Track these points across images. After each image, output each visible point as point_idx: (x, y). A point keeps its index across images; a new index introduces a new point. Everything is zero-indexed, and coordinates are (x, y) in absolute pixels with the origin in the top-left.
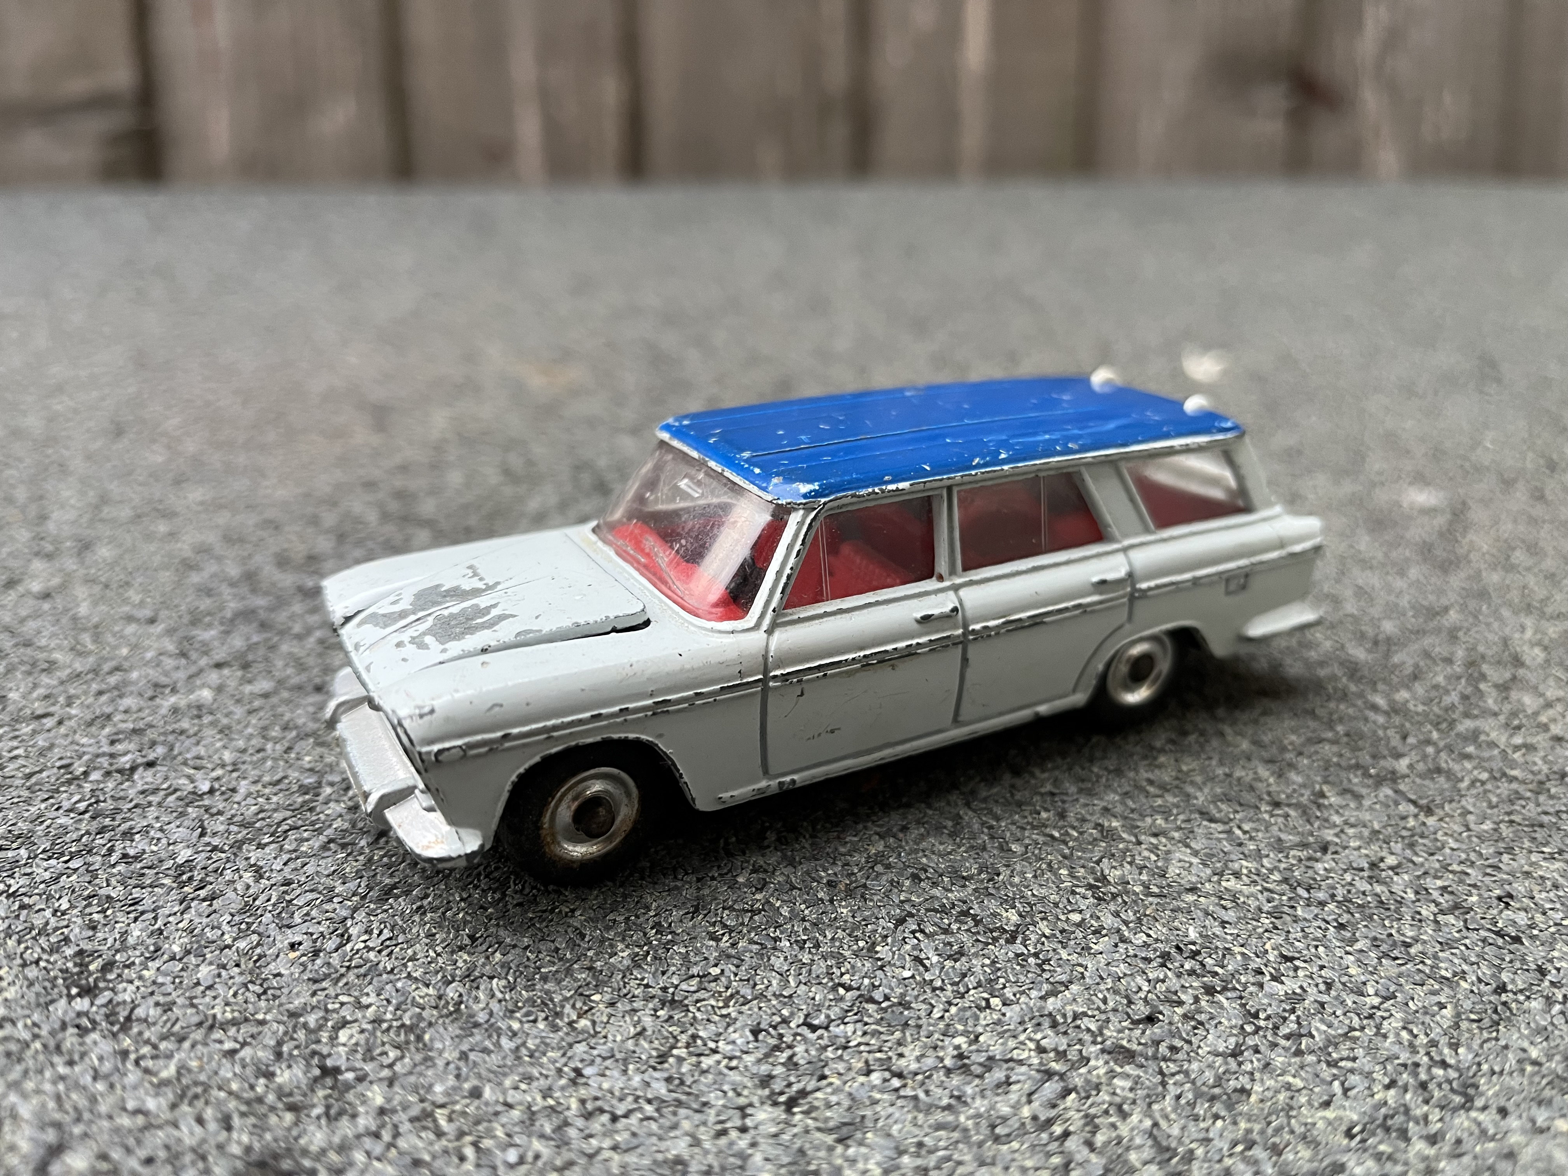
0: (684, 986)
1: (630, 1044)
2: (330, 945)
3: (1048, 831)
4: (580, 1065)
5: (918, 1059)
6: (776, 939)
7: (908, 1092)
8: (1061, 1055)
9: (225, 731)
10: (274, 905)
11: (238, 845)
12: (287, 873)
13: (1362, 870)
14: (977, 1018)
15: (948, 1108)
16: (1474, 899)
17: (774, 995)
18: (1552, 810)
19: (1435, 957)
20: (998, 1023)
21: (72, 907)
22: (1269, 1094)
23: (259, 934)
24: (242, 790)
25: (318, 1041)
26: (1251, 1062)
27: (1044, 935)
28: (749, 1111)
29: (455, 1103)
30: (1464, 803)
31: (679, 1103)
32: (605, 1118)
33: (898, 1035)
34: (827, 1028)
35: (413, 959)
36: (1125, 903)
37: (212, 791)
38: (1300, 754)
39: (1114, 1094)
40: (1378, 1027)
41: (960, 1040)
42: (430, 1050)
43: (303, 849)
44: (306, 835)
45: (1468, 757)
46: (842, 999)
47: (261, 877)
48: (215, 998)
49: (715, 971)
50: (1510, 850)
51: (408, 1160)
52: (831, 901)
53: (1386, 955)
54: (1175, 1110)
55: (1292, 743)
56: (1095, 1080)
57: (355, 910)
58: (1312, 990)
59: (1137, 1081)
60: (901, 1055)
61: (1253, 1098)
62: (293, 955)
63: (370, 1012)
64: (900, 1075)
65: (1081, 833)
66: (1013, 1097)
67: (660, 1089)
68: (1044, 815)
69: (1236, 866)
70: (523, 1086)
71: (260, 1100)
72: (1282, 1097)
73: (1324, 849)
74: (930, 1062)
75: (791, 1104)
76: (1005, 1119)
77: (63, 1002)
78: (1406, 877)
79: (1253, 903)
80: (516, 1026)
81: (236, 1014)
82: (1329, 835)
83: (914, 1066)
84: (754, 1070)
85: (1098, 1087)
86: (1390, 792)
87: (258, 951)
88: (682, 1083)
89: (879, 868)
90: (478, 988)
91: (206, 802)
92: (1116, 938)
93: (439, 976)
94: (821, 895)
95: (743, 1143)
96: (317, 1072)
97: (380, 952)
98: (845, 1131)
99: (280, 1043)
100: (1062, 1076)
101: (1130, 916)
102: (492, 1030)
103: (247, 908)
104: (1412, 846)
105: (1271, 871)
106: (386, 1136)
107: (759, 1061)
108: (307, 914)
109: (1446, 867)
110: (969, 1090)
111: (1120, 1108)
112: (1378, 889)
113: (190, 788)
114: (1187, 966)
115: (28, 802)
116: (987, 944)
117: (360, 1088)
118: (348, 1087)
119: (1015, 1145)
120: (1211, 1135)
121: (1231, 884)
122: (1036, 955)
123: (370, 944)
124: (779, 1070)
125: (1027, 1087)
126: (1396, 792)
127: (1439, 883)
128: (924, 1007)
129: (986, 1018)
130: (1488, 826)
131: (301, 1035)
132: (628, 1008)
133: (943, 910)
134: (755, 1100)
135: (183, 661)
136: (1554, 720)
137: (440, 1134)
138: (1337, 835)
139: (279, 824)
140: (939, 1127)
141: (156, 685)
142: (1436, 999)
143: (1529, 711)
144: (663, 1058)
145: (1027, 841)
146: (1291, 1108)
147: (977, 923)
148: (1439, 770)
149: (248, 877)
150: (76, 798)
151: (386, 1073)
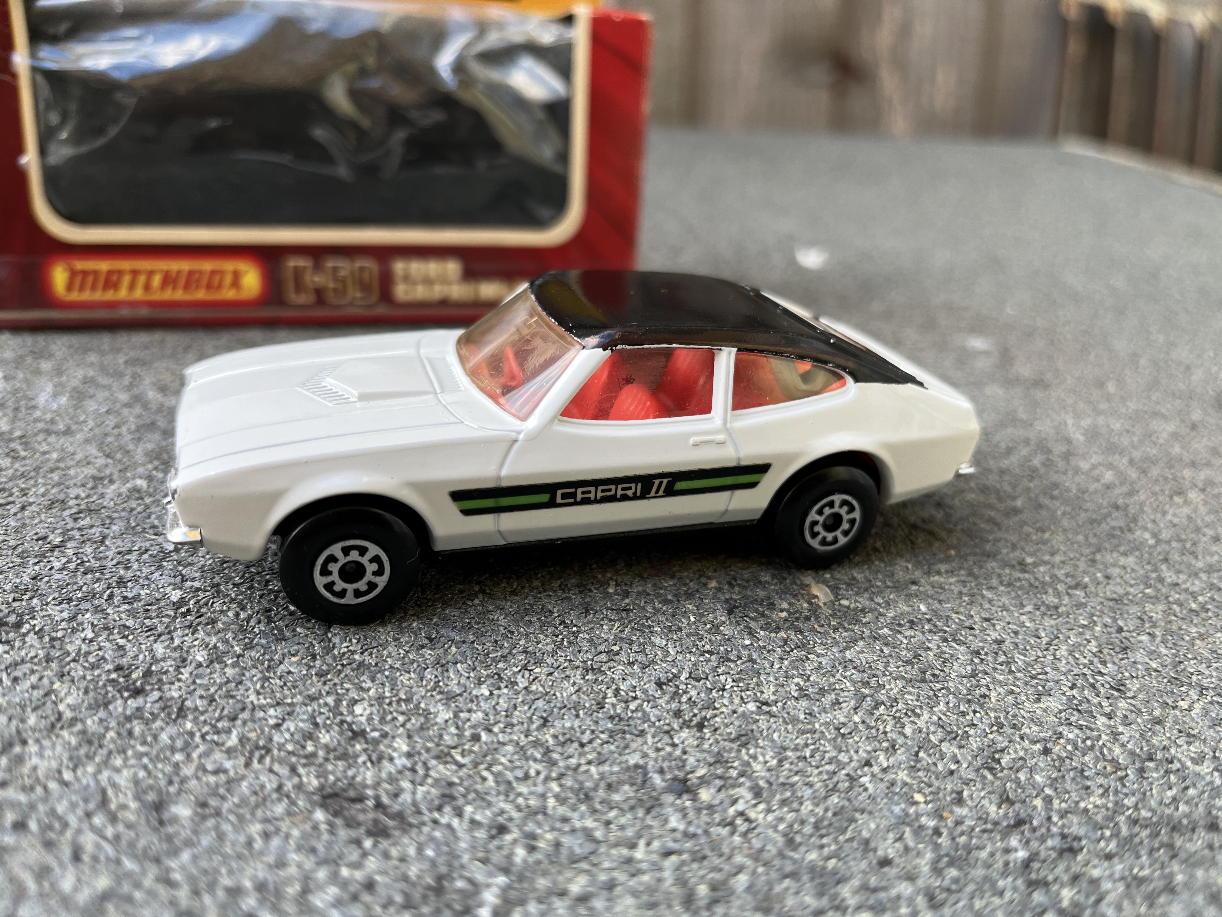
21: (97, 635)
28: (674, 733)
29: (464, 744)
31: (624, 732)
32: (576, 745)
33: (755, 679)
34: (707, 679)
35: (389, 656)
39: (907, 704)
40: (1054, 655)
41: (796, 680)
42: (429, 713)
46: (709, 660)
48: (247, 690)
49: (616, 648)
51: (442, 783)
64: (766, 704)
71: (314, 755)
75: (700, 726)
77: (119, 702)
81: (269, 700)
83: (773, 698)
97: (361, 653)
98: (743, 740)
115: (23, 565)
117: (387, 741)
118: (376, 742)
124: (684, 707)
135: (110, 461)
141: (94, 478)
144: (601, 705)
150: (64, 560)
151: (401, 731)
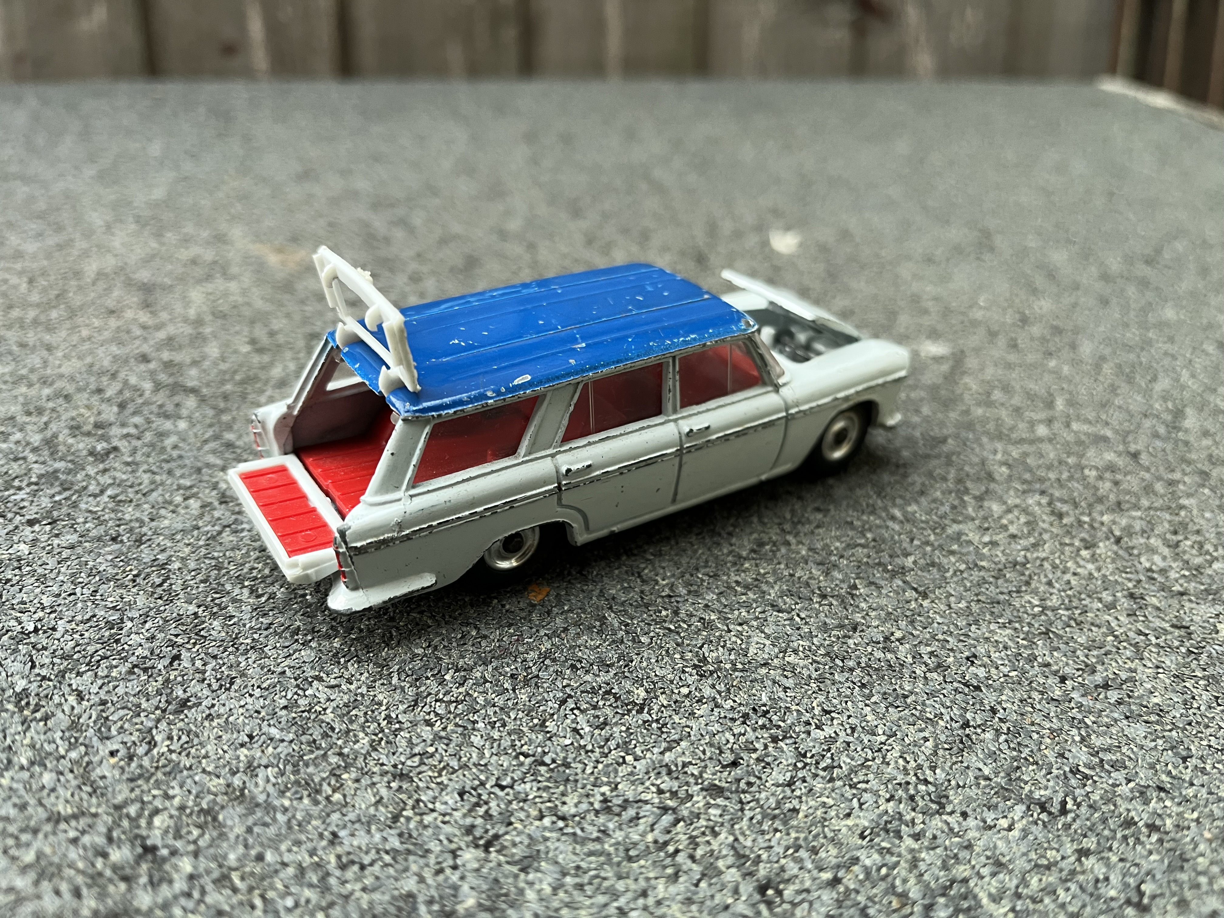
0: (409, 763)
1: (372, 810)
2: (141, 750)
3: (666, 625)
4: (336, 829)
5: (576, 805)
6: (475, 722)
7: (569, 830)
8: (674, 794)
9: (42, 579)
10: (95, 722)
11: (62, 674)
12: (103, 695)
13: (879, 643)
14: (616, 771)
15: (598, 839)
16: (951, 659)
17: (474, 764)
18: (1006, 591)
19: (924, 704)
20: (631, 774)
22: (811, 811)
23: (86, 746)
24: (61, 629)
25: (139, 827)
26: (800, 789)
27: (663, 706)
28: (459, 853)
29: (245, 866)
30: (948, 589)
31: (409, 852)
32: (356, 868)
33: (562, 788)
34: (512, 787)
35: (206, 757)
36: (719, 677)
37: (36, 630)
38: (842, 557)
39: (709, 820)
40: (884, 758)
41: (605, 789)
42: (224, 827)
43: (113, 674)
44: (114, 663)
45: (953, 553)
46: (522, 764)
47: (82, 699)
48: (57, 798)
49: (431, 750)
50: (976, 622)
51: (213, 912)
52: (514, 690)
53: (891, 705)
54: (749, 828)
55: (837, 549)
56: (697, 811)
57: (158, 721)
58: (842, 734)
59: (724, 809)
60: (564, 803)
61: (801, 815)
62: (113, 761)
63: (176, 801)
64: (563, 818)
65: (689, 626)
66: (641, 828)
67: (395, 843)
68: (664, 613)
69: (796, 644)
70: (295, 849)
71: (100, 874)
72: (819, 813)
73: (855, 629)
74: (584, 806)
75: (487, 847)
76: (635, 844)
78: (907, 646)
79: (805, 672)
80: (287, 803)
81: (75, 810)
82: (858, 617)
83: (573, 811)
84: (461, 822)
85: (698, 816)
86: (900, 583)
87: (86, 759)
88: (410, 836)
89: (547, 662)
90: (257, 776)
91: (33, 640)
92: (712, 705)
93: (227, 769)
94: (506, 685)
95: (455, 877)
96: (139, 850)
97: (180, 753)
98: (526, 862)
99: (110, 830)
100: (674, 810)
101: (722, 687)
102: (269, 807)
103: (74, 725)
104: (912, 622)
105: (818, 648)
106: (196, 895)
107: (465, 816)
108: (122, 727)
109: (933, 637)
110: (611, 825)
111: (712, 829)
112: (889, 656)
113: (19, 628)
114: (760, 723)
116: (623, 715)
117: (174, 860)
118: (164, 860)
119: (642, 862)
120: (772, 844)
121: (791, 659)
122: (657, 721)
123: (172, 747)
124: (479, 821)
125: (651, 820)
126: (904, 582)
127: (929, 649)
128: (580, 766)
129: (623, 770)
130: (963, 604)
131: (125, 823)
132: (369, 782)
133: (594, 691)
134: (463, 845)
136: (1012, 522)
137: (235, 890)
138: (863, 618)
139: (92, 656)
140: (591, 854)
142: (922, 735)
143: (996, 516)
144: (395, 818)
145: (652, 634)
146: (825, 820)
147: (617, 699)
148: (933, 564)
149: (72, 700)
151: (191, 847)
